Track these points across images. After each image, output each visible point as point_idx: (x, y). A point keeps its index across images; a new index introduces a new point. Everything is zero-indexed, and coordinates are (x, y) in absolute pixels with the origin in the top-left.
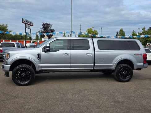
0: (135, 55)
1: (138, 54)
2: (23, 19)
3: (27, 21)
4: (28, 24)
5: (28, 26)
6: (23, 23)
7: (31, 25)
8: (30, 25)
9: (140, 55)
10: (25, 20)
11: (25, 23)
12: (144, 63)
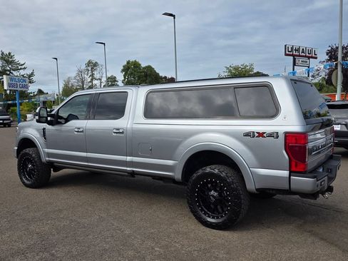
0: (247, 134)
1: (261, 135)
2: (286, 46)
3: (297, 50)
4: (299, 56)
5: (299, 61)
6: (286, 55)
7: (309, 58)
8: (306, 56)
9: (271, 135)
10: (292, 48)
11: (293, 55)
12: (292, 170)
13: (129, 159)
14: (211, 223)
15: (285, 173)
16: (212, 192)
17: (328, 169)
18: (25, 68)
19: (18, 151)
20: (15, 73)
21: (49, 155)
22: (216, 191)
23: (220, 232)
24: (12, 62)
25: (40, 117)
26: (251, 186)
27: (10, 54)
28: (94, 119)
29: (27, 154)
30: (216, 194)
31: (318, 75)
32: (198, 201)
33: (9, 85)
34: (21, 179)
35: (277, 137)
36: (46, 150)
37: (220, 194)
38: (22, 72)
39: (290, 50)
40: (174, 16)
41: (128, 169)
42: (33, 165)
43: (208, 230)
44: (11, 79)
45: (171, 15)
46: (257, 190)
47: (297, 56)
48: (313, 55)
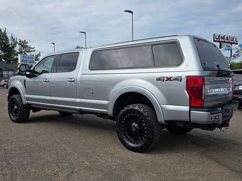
2: (214, 35)
3: (223, 38)
4: (224, 42)
5: (224, 45)
6: (215, 41)
7: (232, 43)
8: (229, 42)
10: (219, 36)
11: (219, 41)
12: (192, 105)
13: (78, 100)
14: (132, 147)
15: (187, 108)
16: (134, 124)
17: (226, 110)
18: (34, 51)
19: (9, 97)
20: (28, 54)
21: (28, 99)
22: (136, 123)
23: (139, 154)
24: (26, 47)
25: (20, 71)
26: (161, 119)
27: (25, 41)
28: (56, 72)
29: (14, 99)
30: (137, 125)
31: (238, 55)
32: (124, 131)
33: (22, 61)
34: (10, 116)
35: (181, 80)
36: (26, 96)
37: (139, 125)
38: (33, 53)
39: (217, 38)
40: (132, 13)
41: (78, 108)
42: (17, 107)
43: (129, 152)
44: (23, 57)
45: (130, 12)
46: (165, 121)
47: (222, 42)
48: (235, 42)
